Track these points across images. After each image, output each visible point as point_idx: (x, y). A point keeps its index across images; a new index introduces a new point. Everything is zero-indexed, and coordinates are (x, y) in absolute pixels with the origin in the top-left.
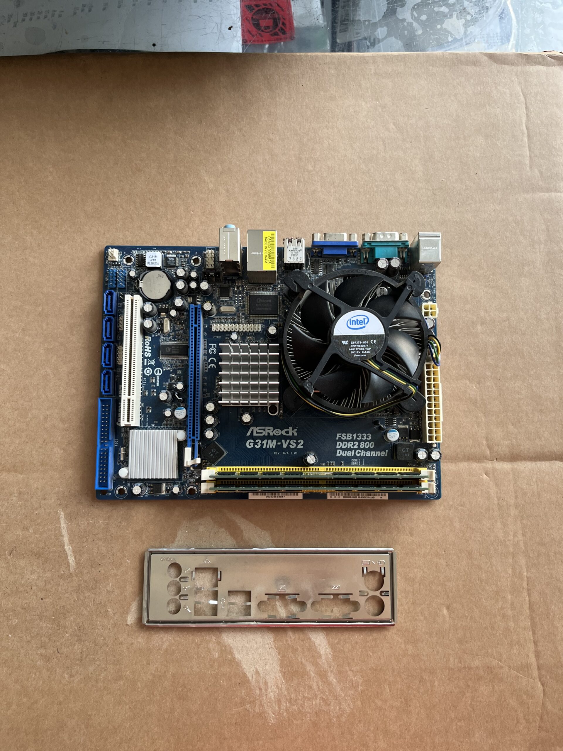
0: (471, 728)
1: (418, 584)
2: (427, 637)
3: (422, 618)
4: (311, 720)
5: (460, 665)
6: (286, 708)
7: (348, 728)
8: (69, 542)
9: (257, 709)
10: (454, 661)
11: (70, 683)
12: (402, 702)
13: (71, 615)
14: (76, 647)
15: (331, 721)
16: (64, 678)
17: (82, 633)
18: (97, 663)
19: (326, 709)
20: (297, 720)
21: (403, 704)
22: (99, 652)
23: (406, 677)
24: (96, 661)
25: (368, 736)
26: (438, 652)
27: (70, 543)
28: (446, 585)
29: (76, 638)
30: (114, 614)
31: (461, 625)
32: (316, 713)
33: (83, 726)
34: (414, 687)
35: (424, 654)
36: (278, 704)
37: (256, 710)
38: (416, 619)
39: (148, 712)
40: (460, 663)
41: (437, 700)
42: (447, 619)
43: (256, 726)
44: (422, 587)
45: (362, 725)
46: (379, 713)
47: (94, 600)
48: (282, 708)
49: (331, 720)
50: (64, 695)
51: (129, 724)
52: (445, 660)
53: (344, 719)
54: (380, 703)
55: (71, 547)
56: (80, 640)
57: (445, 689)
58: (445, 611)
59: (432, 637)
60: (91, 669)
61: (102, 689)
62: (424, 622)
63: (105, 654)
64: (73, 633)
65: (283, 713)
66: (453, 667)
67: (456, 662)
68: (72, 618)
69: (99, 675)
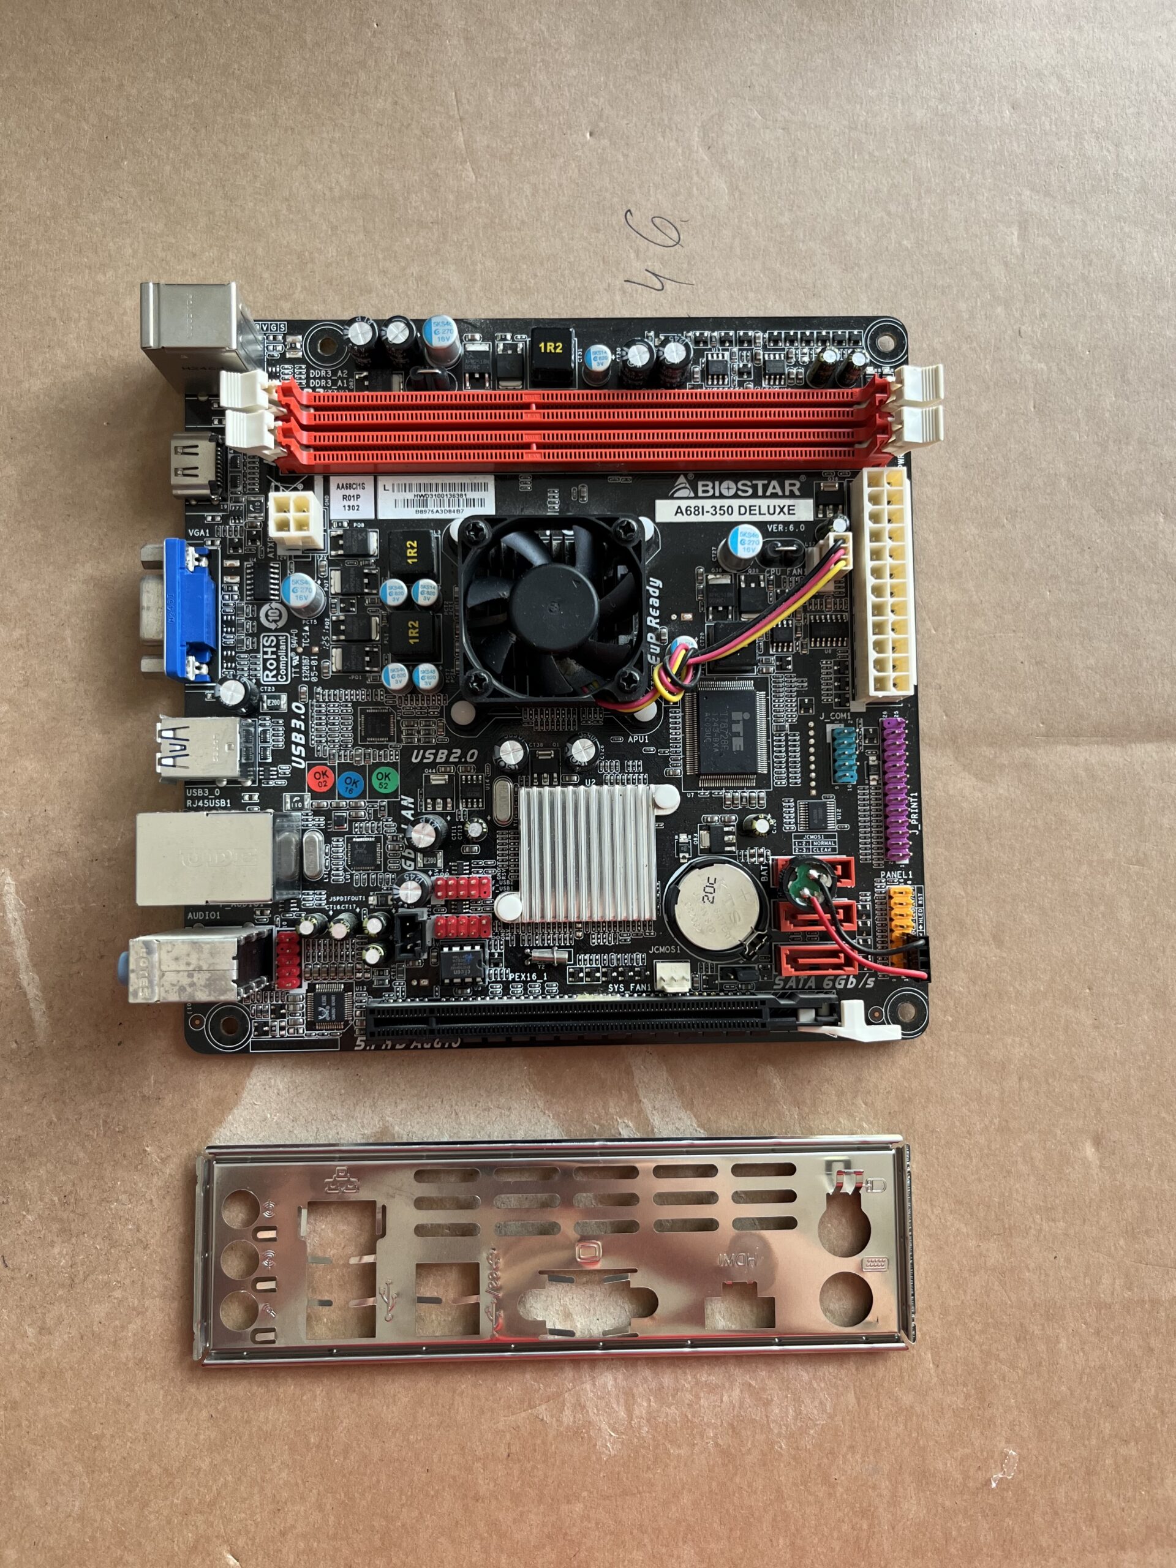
0: (1155, 1461)
1: (1015, 1078)
2: (1038, 1221)
3: (1024, 1169)
4: (717, 1445)
5: (1129, 1294)
6: (649, 1413)
7: (819, 1465)
8: (31, 960)
9: (567, 1417)
10: (1113, 1284)
11: (40, 1350)
12: (967, 1396)
13: (41, 1164)
14: (56, 1250)
15: (773, 1448)
16: (25, 1335)
17: (73, 1212)
18: (118, 1294)
19: (758, 1415)
20: (679, 1447)
21: (972, 1401)
22: (122, 1266)
23: (979, 1327)
24: (113, 1290)
25: (874, 1487)
26: (1068, 1260)
27: (34, 965)
28: (1093, 1079)
29: (55, 1227)
30: (163, 1161)
31: (1134, 1186)
32: (732, 1425)
33: (79, 1468)
34: (1003, 1355)
35: (1032, 1265)
36: (626, 1402)
37: (565, 1419)
38: (1009, 1172)
39: (260, 1428)
40: (1130, 1289)
41: (1063, 1388)
42: (1095, 1171)
43: (563, 1462)
44: (1026, 1084)
45: (858, 1457)
46: (905, 1425)
47: (105, 1122)
48: (637, 1412)
49: (773, 1443)
50: (23, 1384)
51: (208, 1460)
52: (1087, 1281)
53: (807, 1443)
54: (907, 1399)
55: (36, 977)
56: (65, 1232)
57: (1087, 1360)
58: (1089, 1151)
59: (1054, 1220)
60: (99, 1311)
61: (130, 1365)
62: (1032, 1179)
63: (139, 1269)
64: (47, 1212)
65: (640, 1427)
66: (1109, 1300)
67: (1117, 1287)
68: (42, 1172)
69: (123, 1327)
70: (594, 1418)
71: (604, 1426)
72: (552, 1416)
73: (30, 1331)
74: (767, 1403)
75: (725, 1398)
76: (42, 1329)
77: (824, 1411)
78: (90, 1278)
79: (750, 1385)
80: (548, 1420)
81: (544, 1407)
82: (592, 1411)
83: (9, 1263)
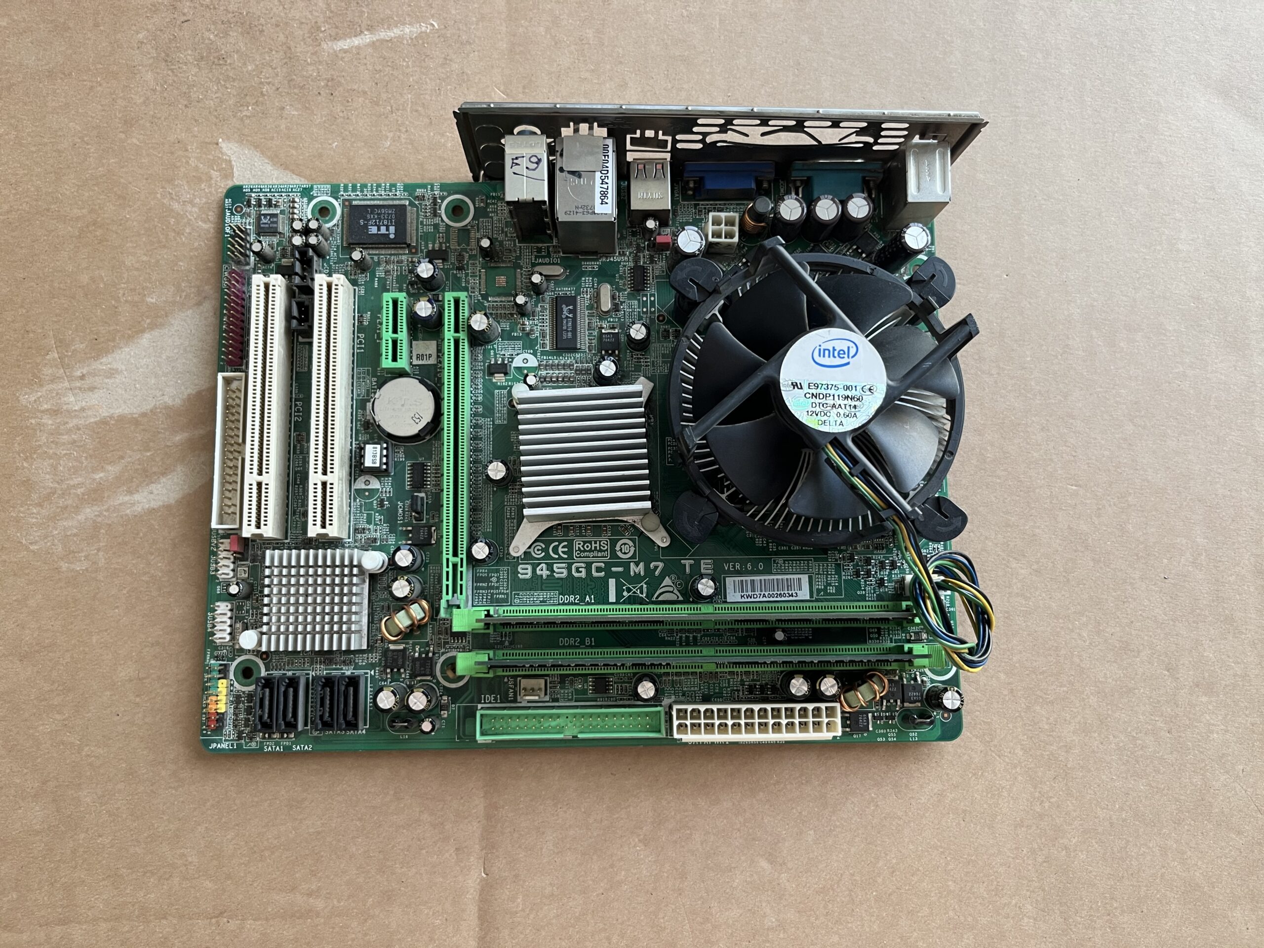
6: (44, 424)
8: (378, 40)
9: (48, 371)
11: (129, 42)
13: (246, 44)
16: (139, 32)
17: (214, 62)
27: (373, 43)
29: (205, 51)
32: (29, 479)
36: (53, 410)
37: (45, 369)
48: (45, 417)
53: (12, 531)
55: (366, 43)
56: (201, 58)
60: (149, 78)
64: (214, 47)
65: (35, 418)
70: (45, 389)
71: (40, 394)
72: (49, 360)
73: (140, 36)
74: (40, 505)
75: (48, 476)
76: (142, 43)
77: (31, 544)
78: (169, 72)
79: (54, 493)
80: (48, 357)
81: (56, 355)
82: (51, 386)
83: (186, 24)
